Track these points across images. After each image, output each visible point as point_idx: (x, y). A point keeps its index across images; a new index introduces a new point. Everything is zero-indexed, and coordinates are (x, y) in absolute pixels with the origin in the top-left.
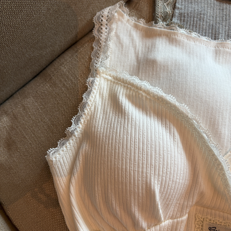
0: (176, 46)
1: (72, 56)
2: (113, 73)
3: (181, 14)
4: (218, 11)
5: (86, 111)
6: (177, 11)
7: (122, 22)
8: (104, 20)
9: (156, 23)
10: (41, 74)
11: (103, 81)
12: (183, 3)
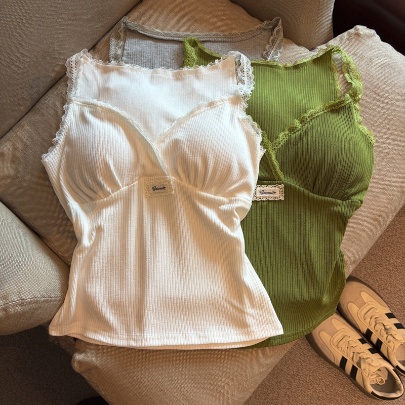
0: (124, 76)
1: (53, 93)
2: (82, 100)
3: (128, 54)
4: (154, 49)
5: (65, 127)
6: (125, 52)
7: (87, 64)
8: (73, 64)
9: (110, 62)
11: (75, 106)
12: (130, 46)
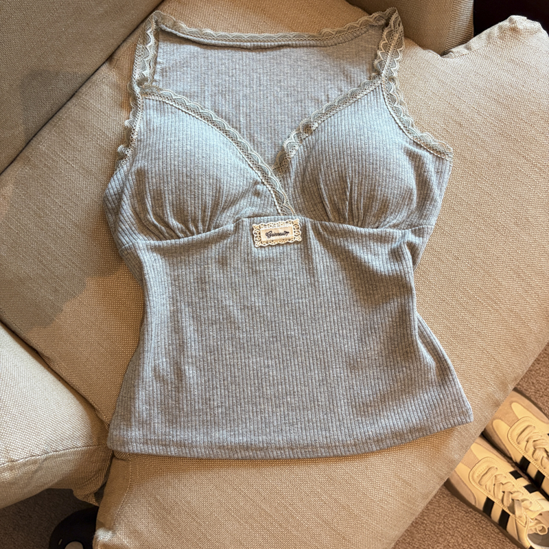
3: (162, 69)
6: (158, 66)
10: (18, 158)
